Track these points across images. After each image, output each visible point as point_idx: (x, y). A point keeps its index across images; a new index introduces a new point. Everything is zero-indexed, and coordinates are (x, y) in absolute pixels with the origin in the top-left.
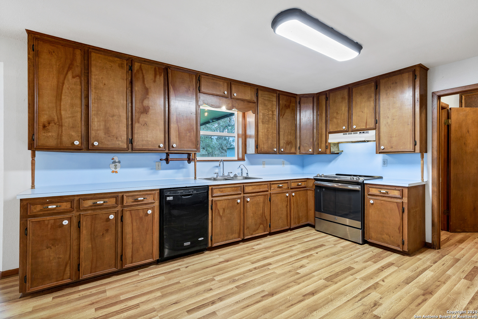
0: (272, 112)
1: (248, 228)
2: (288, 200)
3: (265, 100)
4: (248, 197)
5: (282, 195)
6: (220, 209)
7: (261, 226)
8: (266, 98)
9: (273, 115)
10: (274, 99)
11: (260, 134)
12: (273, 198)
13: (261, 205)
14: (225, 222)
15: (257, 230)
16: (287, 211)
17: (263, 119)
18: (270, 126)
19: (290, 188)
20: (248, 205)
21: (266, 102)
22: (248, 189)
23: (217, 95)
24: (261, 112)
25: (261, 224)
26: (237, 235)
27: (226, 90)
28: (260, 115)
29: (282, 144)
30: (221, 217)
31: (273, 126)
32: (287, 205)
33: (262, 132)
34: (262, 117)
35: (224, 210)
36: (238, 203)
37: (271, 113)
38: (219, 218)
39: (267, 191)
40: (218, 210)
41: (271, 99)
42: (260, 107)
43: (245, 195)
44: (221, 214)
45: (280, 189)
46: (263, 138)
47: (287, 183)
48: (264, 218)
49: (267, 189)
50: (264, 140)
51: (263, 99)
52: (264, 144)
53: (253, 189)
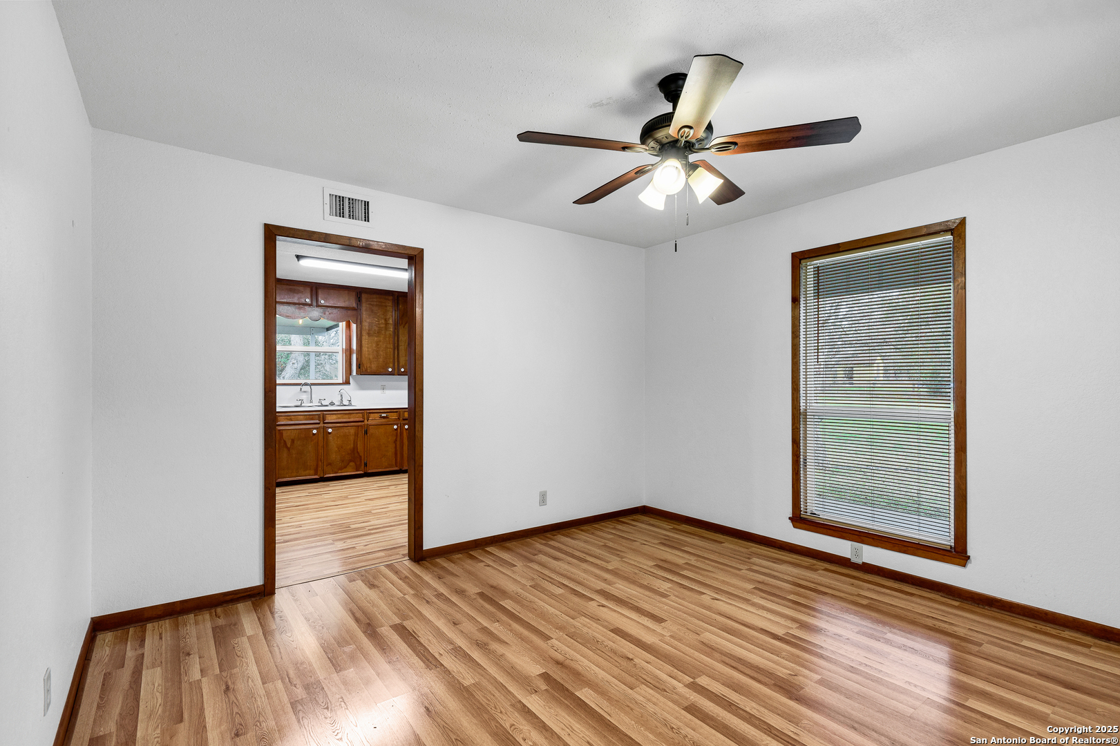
0: (385, 320)
1: (330, 464)
2: (397, 433)
3: (372, 305)
4: (330, 428)
5: (388, 427)
6: (287, 440)
7: (352, 464)
8: (375, 303)
9: (386, 324)
10: (390, 304)
11: (365, 349)
12: (371, 431)
13: (352, 438)
14: (294, 456)
15: (345, 467)
16: (396, 447)
17: (369, 330)
18: (382, 339)
19: (401, 419)
20: (330, 437)
21: (375, 309)
22: (329, 419)
23: (294, 304)
24: (366, 321)
25: (351, 461)
26: (312, 472)
27: (309, 296)
28: (366, 325)
29: (404, 362)
30: (288, 449)
31: (388, 339)
32: (396, 440)
33: (368, 348)
34: (367, 327)
35: (293, 441)
36: (314, 434)
37: (383, 321)
38: (285, 449)
39: (363, 421)
40: (285, 441)
41: (384, 304)
42: (365, 315)
43: (325, 425)
44: (289, 446)
45: (383, 420)
46: (369, 354)
47: (397, 412)
48: (356, 455)
49: (361, 419)
50: (371, 357)
51: (369, 304)
52: (371, 363)
53: (339, 418)
